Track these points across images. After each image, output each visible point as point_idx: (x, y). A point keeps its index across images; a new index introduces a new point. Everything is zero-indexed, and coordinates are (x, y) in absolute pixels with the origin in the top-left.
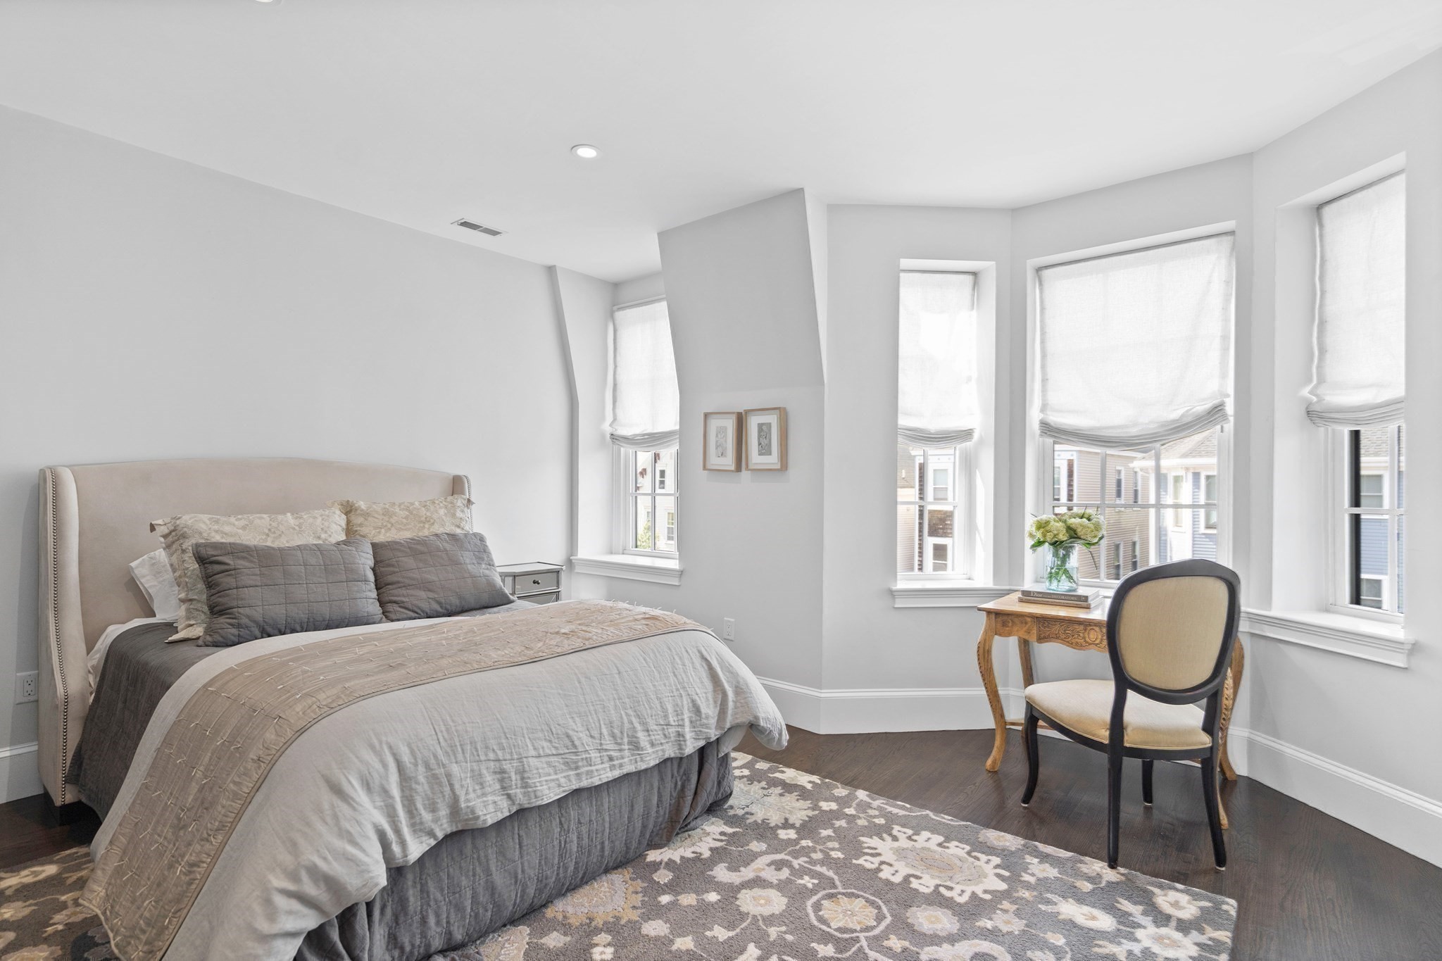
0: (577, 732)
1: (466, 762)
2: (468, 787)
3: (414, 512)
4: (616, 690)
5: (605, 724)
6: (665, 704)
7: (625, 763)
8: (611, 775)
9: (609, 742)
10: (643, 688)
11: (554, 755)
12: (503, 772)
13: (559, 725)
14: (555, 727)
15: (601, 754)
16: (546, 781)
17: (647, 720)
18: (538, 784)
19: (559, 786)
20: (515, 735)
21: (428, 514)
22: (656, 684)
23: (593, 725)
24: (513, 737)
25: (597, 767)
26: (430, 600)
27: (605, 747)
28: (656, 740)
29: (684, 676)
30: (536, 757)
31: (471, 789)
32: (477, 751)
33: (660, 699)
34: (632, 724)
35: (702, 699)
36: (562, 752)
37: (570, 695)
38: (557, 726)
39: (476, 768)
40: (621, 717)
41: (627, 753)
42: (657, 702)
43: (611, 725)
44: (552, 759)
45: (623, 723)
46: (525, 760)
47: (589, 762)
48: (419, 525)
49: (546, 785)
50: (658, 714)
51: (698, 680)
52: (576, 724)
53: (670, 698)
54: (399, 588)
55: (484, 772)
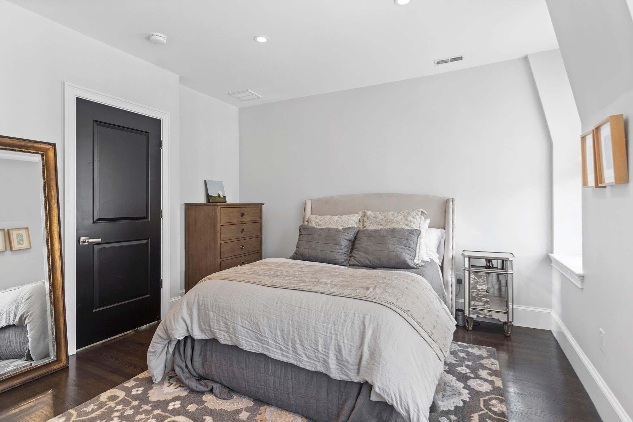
0: (263, 325)
1: (215, 313)
2: (214, 323)
3: (387, 217)
4: (292, 315)
5: (280, 329)
6: (318, 337)
7: (289, 356)
8: (281, 358)
9: (281, 340)
10: (308, 322)
11: (250, 330)
12: (227, 324)
13: (256, 318)
14: (253, 318)
15: (276, 344)
16: (245, 339)
17: (304, 340)
18: (240, 339)
19: (252, 346)
20: (234, 312)
21: (392, 218)
22: (318, 323)
23: (273, 327)
24: (233, 312)
25: (273, 349)
26: (366, 258)
27: (277, 341)
28: (309, 355)
29: (340, 327)
30: (241, 326)
31: (215, 324)
32: (220, 311)
33: (316, 332)
34: (294, 337)
35: (346, 348)
36: (254, 331)
37: (268, 307)
38: (254, 317)
39: (218, 317)
40: (289, 330)
41: (291, 352)
42: (313, 333)
43: (282, 331)
44: (249, 331)
45: (289, 334)
46: (236, 324)
47: (268, 344)
48: (386, 223)
49: (245, 341)
50: (312, 341)
51: (350, 335)
52: (264, 322)
53: (323, 336)
54: (357, 250)
55: (221, 321)
